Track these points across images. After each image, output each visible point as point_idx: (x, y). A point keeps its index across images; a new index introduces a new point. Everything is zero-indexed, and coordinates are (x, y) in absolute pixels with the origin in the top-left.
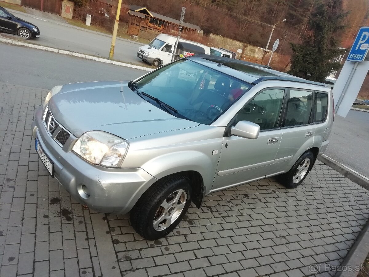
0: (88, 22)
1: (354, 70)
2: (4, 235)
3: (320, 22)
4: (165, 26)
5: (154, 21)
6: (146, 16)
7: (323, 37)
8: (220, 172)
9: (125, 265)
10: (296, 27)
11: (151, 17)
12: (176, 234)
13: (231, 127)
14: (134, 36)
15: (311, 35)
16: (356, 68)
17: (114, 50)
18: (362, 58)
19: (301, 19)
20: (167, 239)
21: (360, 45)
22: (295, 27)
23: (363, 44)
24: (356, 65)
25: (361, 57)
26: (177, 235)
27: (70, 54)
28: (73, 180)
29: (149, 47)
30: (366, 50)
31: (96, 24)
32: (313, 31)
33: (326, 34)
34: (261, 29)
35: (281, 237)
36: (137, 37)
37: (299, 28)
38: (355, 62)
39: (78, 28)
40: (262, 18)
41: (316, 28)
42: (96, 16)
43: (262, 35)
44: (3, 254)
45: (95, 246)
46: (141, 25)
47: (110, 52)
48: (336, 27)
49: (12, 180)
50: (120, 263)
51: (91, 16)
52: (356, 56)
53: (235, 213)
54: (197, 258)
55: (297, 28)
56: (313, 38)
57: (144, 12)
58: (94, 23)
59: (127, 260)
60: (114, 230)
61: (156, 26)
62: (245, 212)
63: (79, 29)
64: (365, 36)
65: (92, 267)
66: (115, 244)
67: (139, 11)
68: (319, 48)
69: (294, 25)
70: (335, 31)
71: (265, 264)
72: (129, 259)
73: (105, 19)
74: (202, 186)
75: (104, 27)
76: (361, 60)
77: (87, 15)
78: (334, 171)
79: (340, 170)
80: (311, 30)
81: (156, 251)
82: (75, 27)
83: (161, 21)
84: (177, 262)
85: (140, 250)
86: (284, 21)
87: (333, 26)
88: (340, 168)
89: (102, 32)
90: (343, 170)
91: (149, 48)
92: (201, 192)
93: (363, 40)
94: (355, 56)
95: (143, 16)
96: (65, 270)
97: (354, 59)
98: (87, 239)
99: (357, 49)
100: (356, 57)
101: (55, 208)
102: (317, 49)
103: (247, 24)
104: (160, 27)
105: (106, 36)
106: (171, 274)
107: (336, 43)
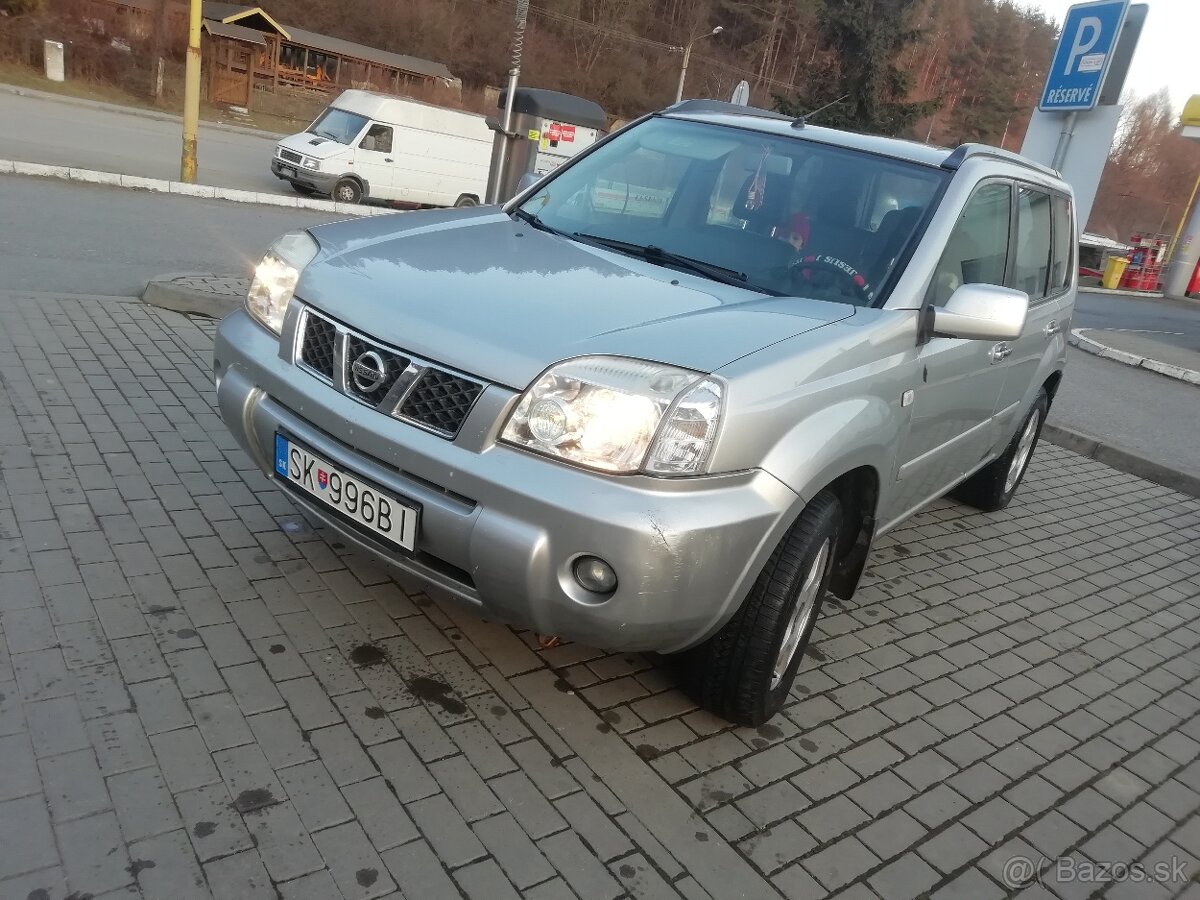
0: (55, 68)
1: (1067, 137)
2: (280, 800)
3: (855, 23)
4: (331, 70)
5: (293, 54)
6: (267, 39)
7: (869, 67)
8: (904, 466)
9: (729, 822)
10: (746, 50)
11: (285, 44)
12: (801, 696)
14: (236, 108)
15: (832, 65)
16: (1073, 129)
17: (194, 154)
18: (1090, 98)
19: (757, 25)
20: (785, 715)
21: (1078, 58)
22: (743, 52)
23: (1087, 54)
24: (1071, 121)
25: (1088, 94)
26: (805, 700)
27: (60, 175)
28: (540, 543)
29: (313, 137)
30: (1100, 71)
31: (83, 71)
32: (833, 50)
33: (876, 58)
34: (642, 64)
35: (1069, 650)
36: (245, 110)
37: (753, 56)
38: (1067, 114)
39: (23, 91)
40: (640, 28)
41: (841, 41)
42: (82, 44)
43: (647, 83)
44: (327, 868)
45: (597, 777)
46: (253, 69)
47: (184, 164)
48: (900, 35)
49: (172, 610)
50: (709, 817)
51: (60, 46)
52: (1068, 95)
53: (910, 605)
54: (907, 757)
55: (747, 54)
56: (837, 72)
57: (255, 22)
58: (79, 70)
59: (722, 805)
60: (617, 719)
61: (297, 71)
62: (937, 596)
63: (25, 96)
64: (1089, 32)
65: (638, 849)
66: (650, 759)
67: (237, 22)
68: (861, 104)
69: (739, 44)
70: (898, 45)
71: (1089, 735)
72: (726, 800)
73: (119, 54)
75: (116, 82)
76: (1088, 103)
77: (47, 41)
78: (1056, 448)
79: (1073, 442)
80: (826, 48)
81: (777, 761)
82: (13, 88)
83: (314, 52)
84: (863, 781)
85: (736, 763)
86: (715, 31)
87: (892, 32)
88: (1072, 436)
89: (113, 99)
90: (1081, 440)
91: (315, 143)
93: (1084, 41)
94: (1065, 94)
95: (255, 36)
96: (564, 879)
97: (1064, 104)
98: (557, 762)
99: (1067, 72)
100: (1069, 98)
101: (383, 683)
102: (855, 106)
103: (595, 50)
104: (315, 75)
105: (135, 114)
106: (874, 820)
107: (904, 83)
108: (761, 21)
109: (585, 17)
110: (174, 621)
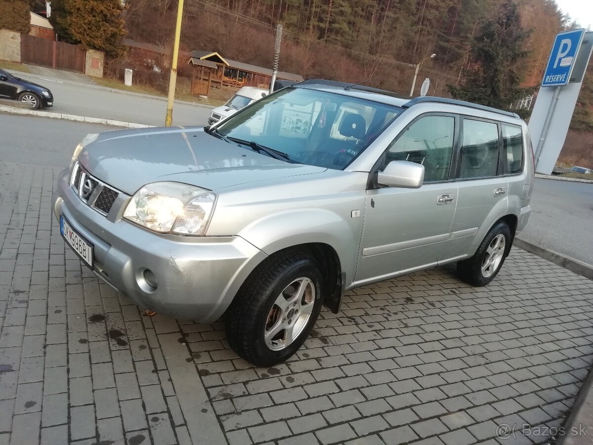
0: (128, 80)
1: (555, 99)
2: (14, 370)
3: (490, 49)
4: (249, 79)
5: (231, 72)
6: (218, 66)
7: (496, 70)
8: (365, 249)
9: (223, 407)
10: (452, 65)
11: (227, 67)
12: (302, 358)
13: (377, 172)
14: (202, 96)
15: (478, 70)
16: (558, 96)
17: (171, 115)
18: (565, 79)
19: (458, 53)
20: (288, 365)
21: (560, 60)
22: (450, 66)
23: (564, 57)
24: (557, 91)
25: (564, 77)
26: (304, 360)
27: (103, 123)
28: (128, 264)
29: (227, 108)
30: (570, 66)
31: (140, 82)
32: (479, 63)
33: (500, 66)
34: (397, 73)
35: (475, 355)
36: (206, 97)
37: (456, 67)
38: (556, 87)
39: (113, 90)
40: (398, 56)
41: (483, 58)
42: (141, 70)
43: (400, 82)
44: (15, 398)
45: (170, 380)
46: (211, 79)
47: (167, 120)
48: (515, 54)
49: (23, 292)
50: (214, 404)
51: (131, 71)
52: (555, 78)
53: (395, 324)
54: (341, 391)
55: (452, 67)
56: (481, 74)
57: (214, 59)
58: (138, 81)
59: (225, 399)
60: (198, 356)
61: (234, 80)
62: (410, 322)
63: (114, 92)
64: (566, 46)
65: (169, 412)
66: (203, 376)
67: (206, 59)
68: (493, 88)
69: (448, 63)
70: (514, 59)
71: (457, 395)
72: (229, 397)
73: (155, 74)
74: (338, 274)
75: (153, 86)
76: (564, 82)
77: (126, 69)
79: (553, 258)
80: (476, 62)
81: (273, 383)
82: (109, 89)
83: (242, 71)
84: (309, 398)
85: (245, 383)
86: (432, 56)
87: (510, 53)
89: (150, 93)
90: (557, 257)
91: (227, 110)
92: (338, 284)
93: (563, 51)
94: (553, 78)
95: (213, 65)
96: (122, 418)
97: (553, 83)
98: (156, 371)
99: (555, 67)
100: (555, 80)
101: (99, 329)
102: (489, 92)
103: (375, 66)
104: (242, 81)
105: (158, 99)
106: (302, 416)
107: (517, 78)
108: (460, 51)
109: (371, 53)
110: (22, 297)
